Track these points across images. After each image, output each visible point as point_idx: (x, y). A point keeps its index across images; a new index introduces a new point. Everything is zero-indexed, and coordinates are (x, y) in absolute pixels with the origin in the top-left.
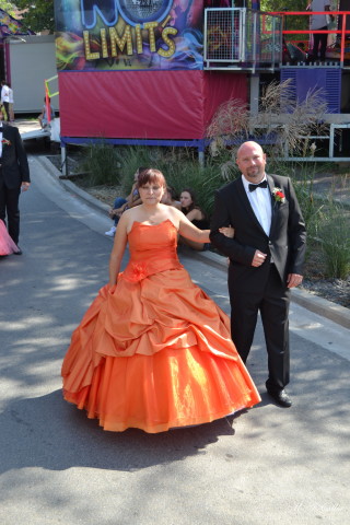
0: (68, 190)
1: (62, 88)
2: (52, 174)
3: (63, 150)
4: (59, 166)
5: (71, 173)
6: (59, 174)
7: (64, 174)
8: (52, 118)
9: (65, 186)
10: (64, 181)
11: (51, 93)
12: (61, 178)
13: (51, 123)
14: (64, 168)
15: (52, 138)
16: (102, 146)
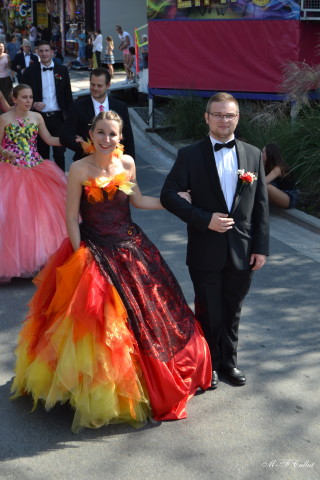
0: (154, 143)
1: (152, 37)
2: (138, 127)
3: (151, 101)
4: (146, 120)
5: (158, 126)
6: (145, 126)
7: (151, 126)
8: (140, 69)
9: (151, 140)
10: (151, 134)
11: (141, 43)
12: (148, 130)
13: (140, 74)
14: (151, 120)
15: (140, 90)
16: (190, 99)
